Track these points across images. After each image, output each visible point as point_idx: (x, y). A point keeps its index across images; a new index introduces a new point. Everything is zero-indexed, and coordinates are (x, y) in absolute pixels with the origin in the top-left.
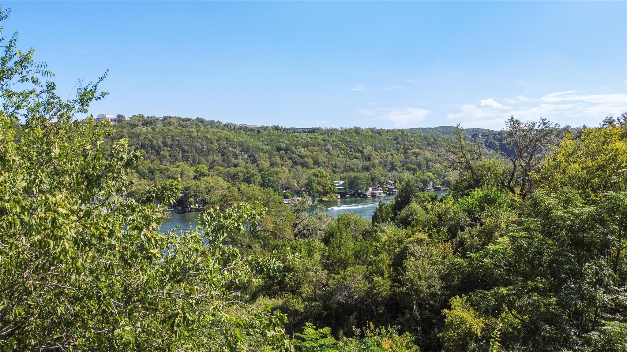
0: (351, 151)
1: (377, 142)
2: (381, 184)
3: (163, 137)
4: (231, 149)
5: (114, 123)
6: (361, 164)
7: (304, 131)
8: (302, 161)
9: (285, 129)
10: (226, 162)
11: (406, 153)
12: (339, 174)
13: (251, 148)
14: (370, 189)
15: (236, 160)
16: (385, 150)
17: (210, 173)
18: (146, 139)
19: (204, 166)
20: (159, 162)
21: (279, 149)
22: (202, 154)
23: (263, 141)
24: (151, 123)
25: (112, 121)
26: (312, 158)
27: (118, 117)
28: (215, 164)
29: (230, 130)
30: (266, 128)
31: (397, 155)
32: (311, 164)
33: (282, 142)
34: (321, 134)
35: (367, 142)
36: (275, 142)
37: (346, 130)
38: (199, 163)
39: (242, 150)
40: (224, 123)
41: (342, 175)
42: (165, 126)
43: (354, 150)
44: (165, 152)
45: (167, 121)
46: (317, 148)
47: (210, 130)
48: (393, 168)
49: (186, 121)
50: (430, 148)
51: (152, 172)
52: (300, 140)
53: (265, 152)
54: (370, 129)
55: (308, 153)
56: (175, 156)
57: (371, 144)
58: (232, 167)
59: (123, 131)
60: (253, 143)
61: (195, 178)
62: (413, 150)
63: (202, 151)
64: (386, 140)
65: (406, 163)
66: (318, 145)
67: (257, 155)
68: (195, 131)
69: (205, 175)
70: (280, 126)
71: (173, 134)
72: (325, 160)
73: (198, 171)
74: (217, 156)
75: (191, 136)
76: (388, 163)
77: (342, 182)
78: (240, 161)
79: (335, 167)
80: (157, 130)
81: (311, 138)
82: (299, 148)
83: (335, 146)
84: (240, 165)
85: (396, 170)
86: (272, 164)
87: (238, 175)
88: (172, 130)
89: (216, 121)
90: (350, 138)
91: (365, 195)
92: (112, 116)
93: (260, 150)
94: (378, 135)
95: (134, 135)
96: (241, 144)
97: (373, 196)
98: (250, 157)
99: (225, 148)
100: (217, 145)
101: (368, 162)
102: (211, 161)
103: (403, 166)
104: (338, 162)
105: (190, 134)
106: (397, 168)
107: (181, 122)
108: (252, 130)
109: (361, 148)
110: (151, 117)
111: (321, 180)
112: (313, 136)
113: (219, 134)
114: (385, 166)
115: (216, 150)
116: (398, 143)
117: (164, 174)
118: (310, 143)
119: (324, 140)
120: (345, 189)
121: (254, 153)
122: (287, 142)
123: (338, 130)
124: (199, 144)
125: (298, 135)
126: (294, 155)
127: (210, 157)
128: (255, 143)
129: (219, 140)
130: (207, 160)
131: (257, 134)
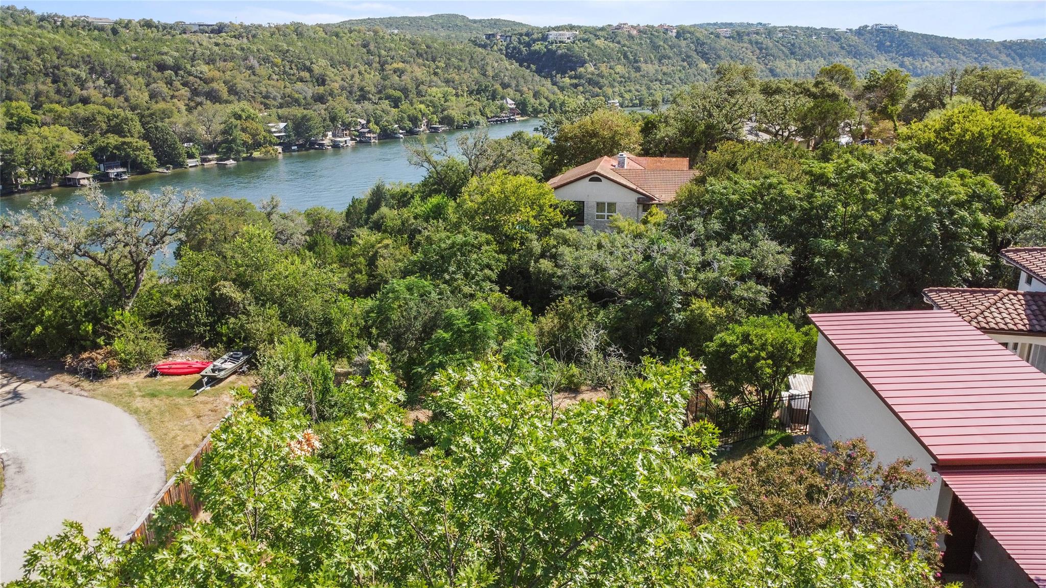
0: (291, 69)
1: (335, 51)
2: (347, 126)
4: (69, 70)
6: (309, 90)
7: (203, 29)
8: (206, 88)
9: (165, 27)
10: (65, 95)
11: (383, 70)
12: (274, 110)
13: (108, 67)
14: (330, 134)
15: (84, 92)
16: (348, 66)
17: (38, 117)
19: (22, 103)
21: (162, 67)
22: (11, 80)
23: (127, 51)
26: (224, 82)
28: (43, 99)
29: (56, 29)
30: (127, 24)
31: (370, 74)
32: (225, 95)
33: (166, 54)
34: (235, 37)
35: (318, 51)
36: (151, 53)
37: (278, 28)
38: (9, 99)
39: (92, 70)
40: (39, 14)
41: (280, 111)
43: (296, 66)
46: (232, 64)
47: (16, 31)
48: (363, 96)
50: (420, 61)
52: (199, 50)
53: (137, 74)
54: (320, 26)
55: (217, 74)
57: (325, 55)
58: (80, 105)
60: (110, 56)
61: (10, 127)
62: (395, 65)
63: (10, 75)
64: (349, 47)
65: (384, 87)
66: (232, 58)
67: (122, 81)
69: (29, 122)
70: (155, 20)
72: (248, 85)
73: (12, 116)
74: (43, 83)
76: (355, 89)
77: (282, 125)
78: (92, 92)
79: (267, 97)
81: (217, 44)
82: (199, 65)
83: (264, 60)
84: (93, 99)
85: (370, 99)
86: (153, 96)
87: (95, 119)
89: (19, 8)
90: (289, 44)
91: (322, 145)
93: (128, 70)
94: (334, 38)
96: (87, 59)
97: (336, 146)
98: (109, 83)
99: (57, 67)
100: (39, 61)
101: (322, 88)
102: (32, 92)
103: (380, 92)
104: (271, 89)
106: (371, 96)
108: (101, 29)
109: (308, 63)
111: (248, 124)
112: (221, 41)
113: (38, 39)
114: (350, 93)
115: (40, 72)
116: (369, 52)
118: (217, 54)
119: (242, 49)
120: (289, 136)
121: (115, 75)
122: (176, 54)
123: (264, 29)
125: (193, 38)
126: (191, 78)
127: (30, 87)
128: (115, 56)
129: (40, 51)
130: (25, 92)
131: (111, 36)
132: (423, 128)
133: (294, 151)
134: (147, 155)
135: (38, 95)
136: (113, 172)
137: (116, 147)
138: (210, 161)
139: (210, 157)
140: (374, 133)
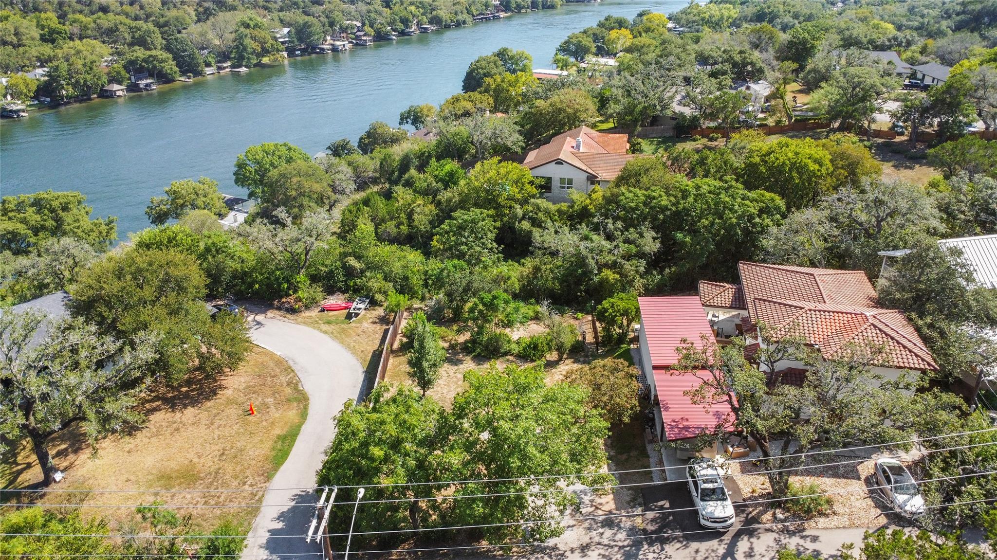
2: (344, 29)
12: (276, 14)
14: (329, 38)
17: (66, 28)
19: (49, 14)
41: (281, 15)
61: (46, 40)
73: (43, 27)
77: (286, 30)
87: (117, 30)
91: (323, 49)
111: (256, 33)
120: (292, 41)
132: (414, 28)
133: (298, 56)
134: (170, 66)
136: (142, 83)
137: (144, 60)
138: (224, 68)
139: (225, 65)
140: (369, 35)
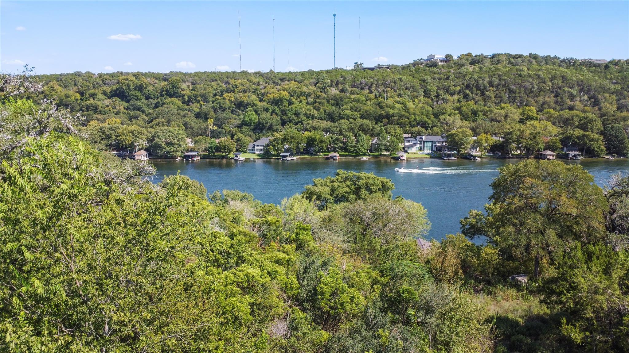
3: (490, 77)
4: (566, 89)
5: (442, 63)
10: (560, 104)
13: (593, 88)
15: (572, 103)
18: (472, 80)
20: (483, 103)
22: (531, 95)
23: (611, 79)
24: (478, 62)
25: (441, 61)
27: (446, 57)
28: (546, 106)
29: (568, 67)
30: (617, 63)
38: (526, 105)
39: (582, 90)
40: (562, 58)
42: (493, 64)
44: (491, 93)
45: (496, 59)
47: (544, 68)
49: (517, 58)
51: (475, 113)
53: (612, 93)
56: (500, 97)
58: (567, 111)
59: (449, 71)
60: (597, 81)
61: (521, 121)
63: (532, 92)
67: (600, 97)
68: (526, 69)
69: (532, 118)
71: (500, 73)
73: (524, 114)
74: (549, 97)
75: (520, 75)
78: (577, 103)
80: (484, 69)
84: (576, 107)
86: (621, 108)
87: (572, 119)
88: (499, 69)
89: (552, 56)
92: (441, 57)
93: (605, 90)
95: (461, 75)
96: (581, 83)
98: (590, 98)
99: (560, 88)
100: (550, 84)
102: (541, 102)
105: (519, 73)
107: (512, 60)
108: (598, 66)
110: (479, 56)
113: (554, 72)
115: (549, 90)
117: (487, 116)
121: (596, 93)
124: (528, 84)
127: (541, 99)
128: (600, 81)
130: (536, 102)
131: (603, 70)
135: (544, 104)
136: (572, 154)
137: (578, 138)
